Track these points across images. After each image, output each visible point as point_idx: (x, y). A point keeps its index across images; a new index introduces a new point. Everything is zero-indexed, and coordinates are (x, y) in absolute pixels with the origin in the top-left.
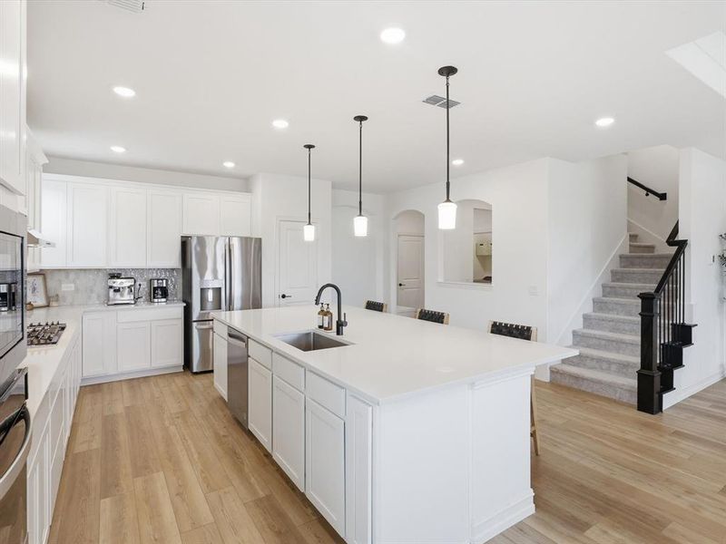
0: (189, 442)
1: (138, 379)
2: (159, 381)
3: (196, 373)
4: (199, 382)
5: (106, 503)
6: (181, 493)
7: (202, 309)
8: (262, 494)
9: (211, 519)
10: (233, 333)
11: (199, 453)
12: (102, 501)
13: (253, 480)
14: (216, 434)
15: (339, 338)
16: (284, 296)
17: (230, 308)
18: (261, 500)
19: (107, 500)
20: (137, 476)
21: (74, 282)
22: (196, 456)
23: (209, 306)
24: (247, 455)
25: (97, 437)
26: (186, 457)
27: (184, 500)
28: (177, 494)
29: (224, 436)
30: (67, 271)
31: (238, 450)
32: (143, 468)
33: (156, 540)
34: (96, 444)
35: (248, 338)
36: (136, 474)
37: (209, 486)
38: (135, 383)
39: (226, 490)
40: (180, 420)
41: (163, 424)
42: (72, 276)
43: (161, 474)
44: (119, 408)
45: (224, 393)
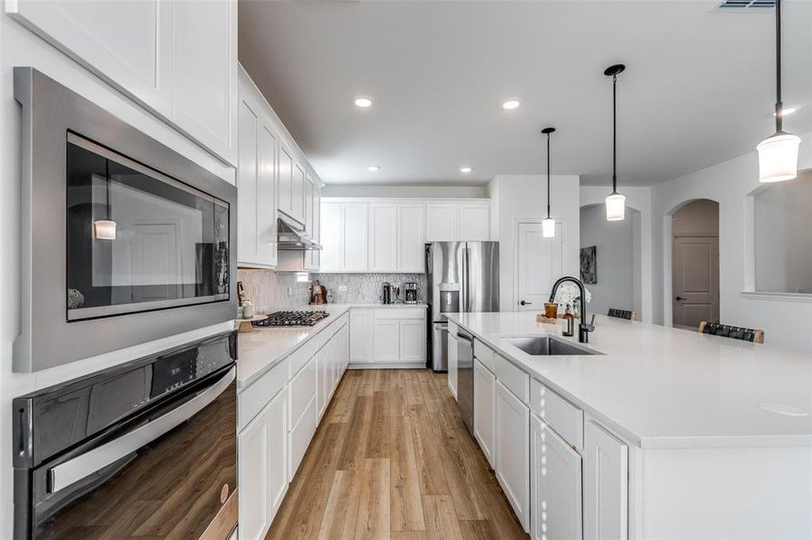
0: (418, 435)
1: (390, 369)
2: (406, 374)
3: (436, 372)
4: (438, 381)
5: (339, 475)
6: (400, 486)
7: (441, 312)
8: (480, 516)
9: (422, 526)
10: (463, 332)
11: (424, 449)
12: (338, 472)
13: (473, 496)
14: (444, 434)
15: (582, 346)
16: (523, 303)
17: (468, 309)
18: (478, 522)
19: (341, 472)
20: (369, 457)
21: (346, 284)
22: (421, 452)
23: (448, 308)
24: (470, 463)
25: (348, 413)
26: (412, 450)
27: (401, 495)
28: (397, 487)
29: (451, 438)
30: (342, 275)
31: (463, 456)
32: (374, 451)
33: (369, 529)
34: (346, 420)
35: (474, 337)
36: (369, 455)
37: (428, 489)
38: (387, 372)
39: (444, 497)
40: (414, 412)
41: (400, 413)
42: (346, 279)
43: (388, 460)
44: (370, 392)
45: (455, 393)
